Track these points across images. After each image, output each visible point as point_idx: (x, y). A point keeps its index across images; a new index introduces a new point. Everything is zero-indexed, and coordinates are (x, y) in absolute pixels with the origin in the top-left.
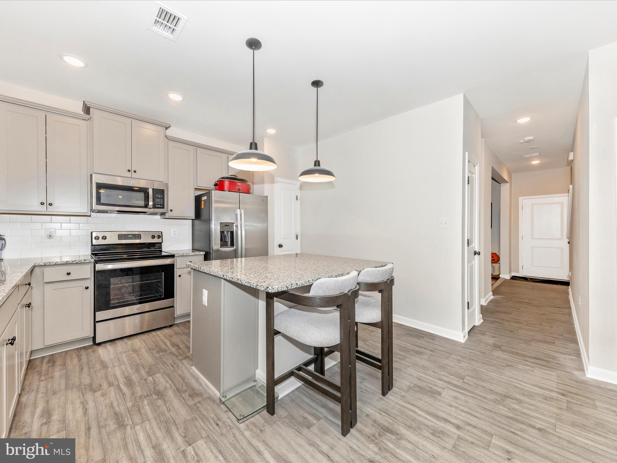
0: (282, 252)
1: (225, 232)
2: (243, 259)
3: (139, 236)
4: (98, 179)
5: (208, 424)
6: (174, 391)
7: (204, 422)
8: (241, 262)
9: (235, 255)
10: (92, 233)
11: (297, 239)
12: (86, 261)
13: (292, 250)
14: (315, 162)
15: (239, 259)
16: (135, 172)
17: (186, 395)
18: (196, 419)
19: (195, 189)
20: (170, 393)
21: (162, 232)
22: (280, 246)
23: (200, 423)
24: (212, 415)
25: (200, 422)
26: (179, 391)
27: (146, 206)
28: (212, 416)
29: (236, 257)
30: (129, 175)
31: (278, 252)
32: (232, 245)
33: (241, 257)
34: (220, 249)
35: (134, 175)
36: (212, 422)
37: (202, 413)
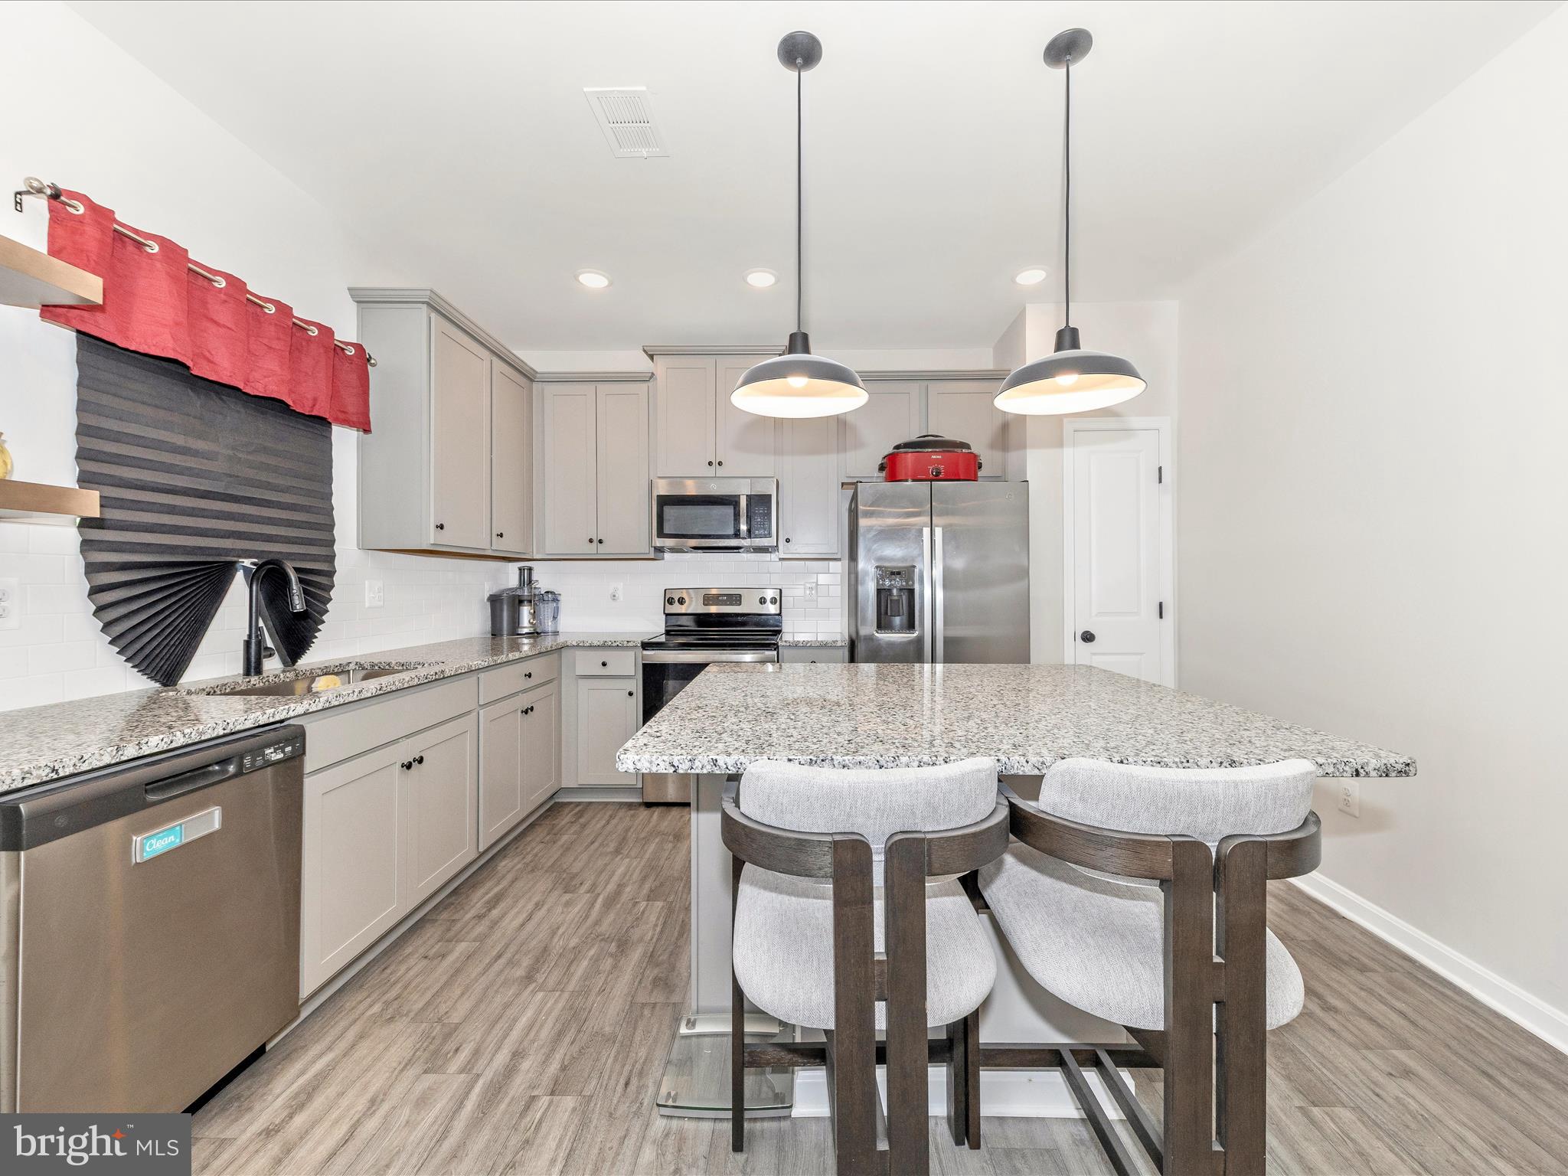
0: (1094, 657)
1: (895, 592)
2: (939, 667)
3: (736, 599)
4: (663, 489)
5: (618, 1067)
6: (645, 953)
7: (616, 1059)
8: (933, 673)
9: (914, 654)
10: (665, 590)
11: (1161, 617)
12: (630, 644)
13: (1142, 654)
14: (1060, 334)
15: (927, 667)
16: (720, 464)
17: (651, 973)
18: (614, 1042)
19: (843, 484)
20: (636, 955)
21: (781, 590)
22: (1088, 637)
23: (608, 1056)
24: (642, 1053)
25: (613, 1052)
26: (651, 958)
27: (737, 535)
28: (640, 1054)
29: (919, 658)
30: (710, 472)
31: (1076, 653)
32: (910, 625)
33: (933, 661)
34: (876, 634)
35: (721, 471)
36: (628, 1068)
37: (634, 1033)
